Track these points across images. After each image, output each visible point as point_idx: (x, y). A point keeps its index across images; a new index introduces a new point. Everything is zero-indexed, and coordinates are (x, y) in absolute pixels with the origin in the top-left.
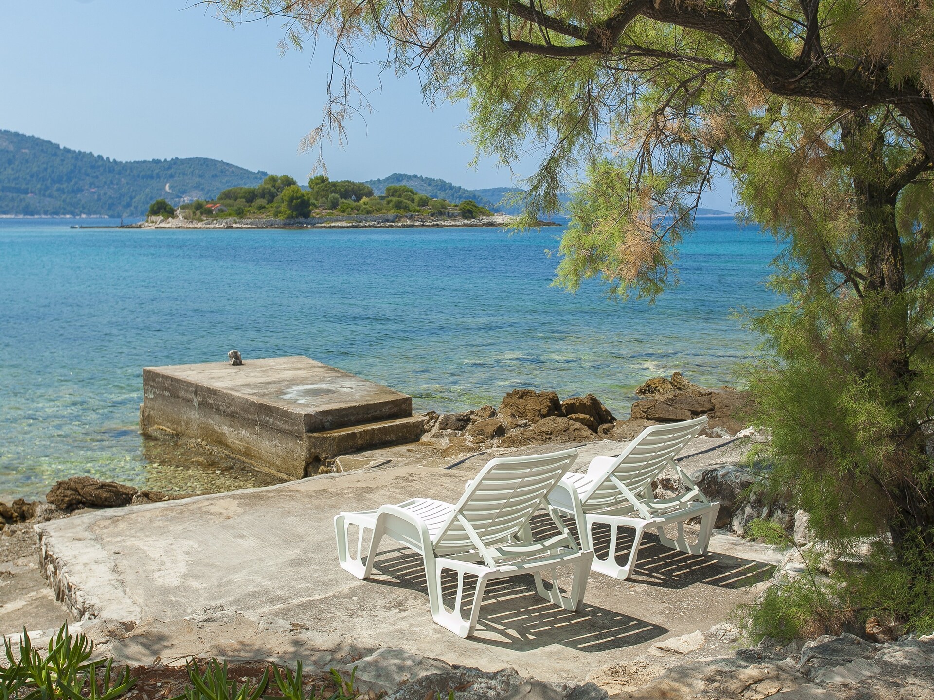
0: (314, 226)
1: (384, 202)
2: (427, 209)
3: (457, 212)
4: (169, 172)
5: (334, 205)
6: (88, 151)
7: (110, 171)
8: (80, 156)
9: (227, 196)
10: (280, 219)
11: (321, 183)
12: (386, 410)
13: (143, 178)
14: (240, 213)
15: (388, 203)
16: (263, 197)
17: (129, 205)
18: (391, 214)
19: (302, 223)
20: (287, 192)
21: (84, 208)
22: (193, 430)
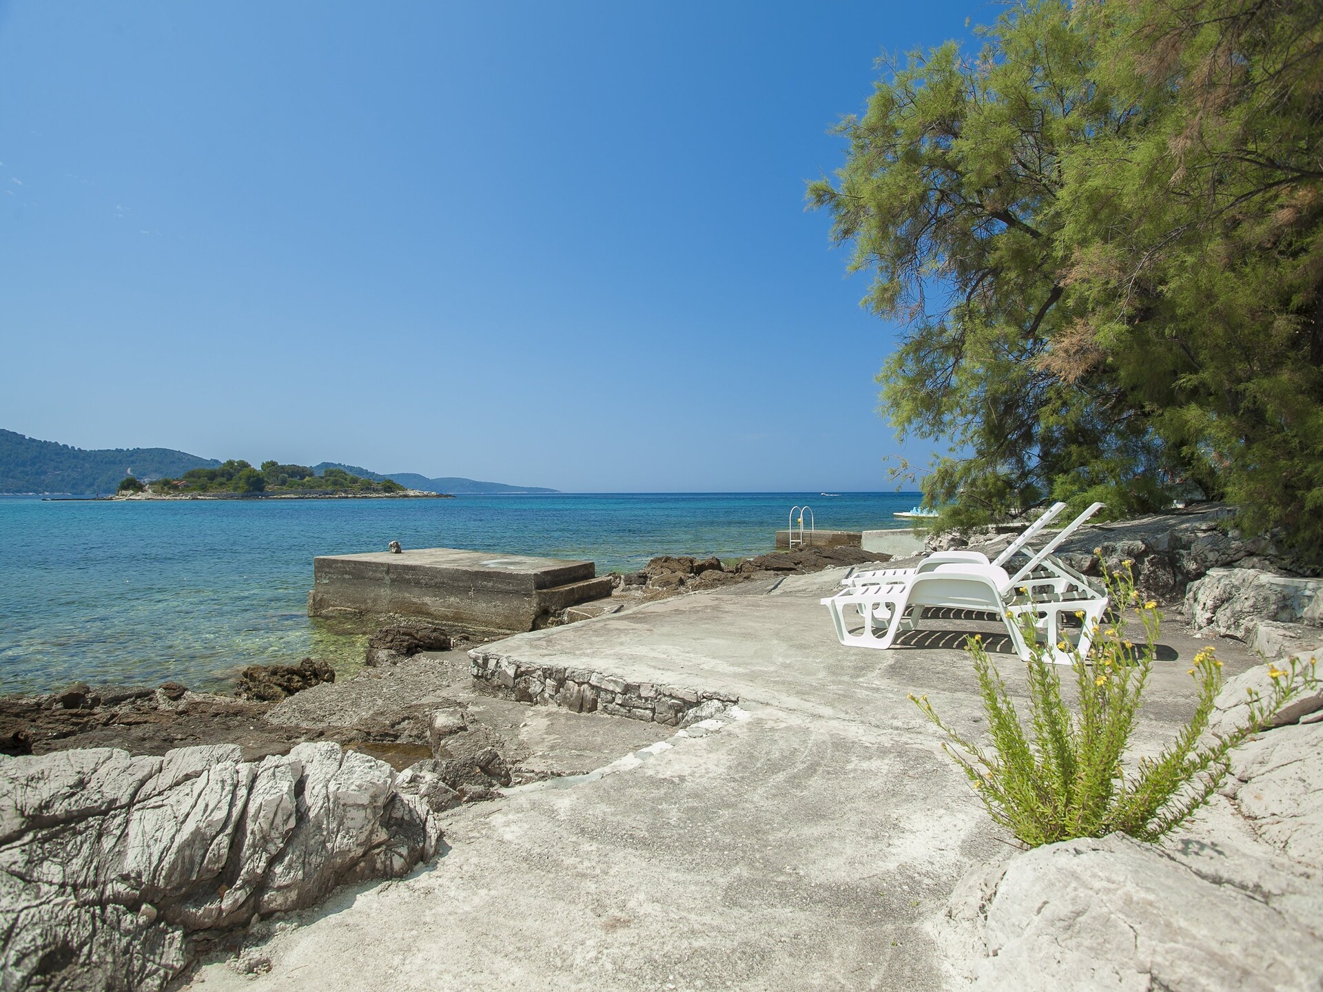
0: (267, 497)
1: (324, 480)
2: (357, 485)
3: (380, 487)
4: (131, 459)
5: (284, 483)
6: (53, 441)
7: (74, 458)
8: (46, 444)
9: (191, 475)
10: (239, 492)
11: (271, 466)
12: (581, 572)
13: (106, 463)
14: (204, 489)
15: (327, 481)
16: (223, 475)
17: (91, 485)
18: (330, 489)
19: (258, 496)
20: (245, 472)
21: (47, 487)
22: (383, 604)
